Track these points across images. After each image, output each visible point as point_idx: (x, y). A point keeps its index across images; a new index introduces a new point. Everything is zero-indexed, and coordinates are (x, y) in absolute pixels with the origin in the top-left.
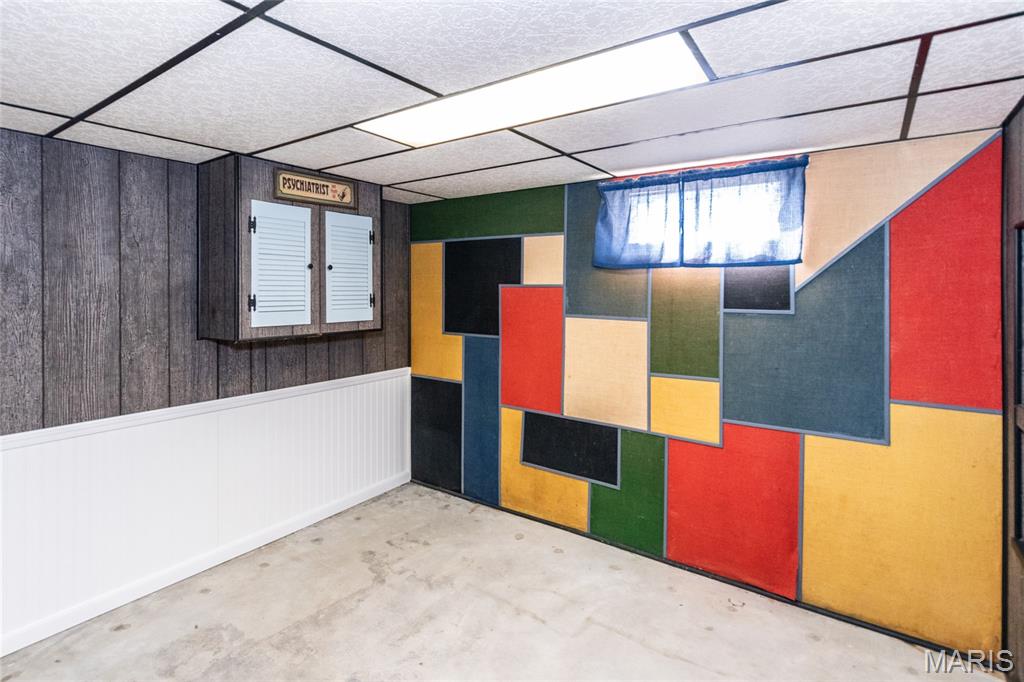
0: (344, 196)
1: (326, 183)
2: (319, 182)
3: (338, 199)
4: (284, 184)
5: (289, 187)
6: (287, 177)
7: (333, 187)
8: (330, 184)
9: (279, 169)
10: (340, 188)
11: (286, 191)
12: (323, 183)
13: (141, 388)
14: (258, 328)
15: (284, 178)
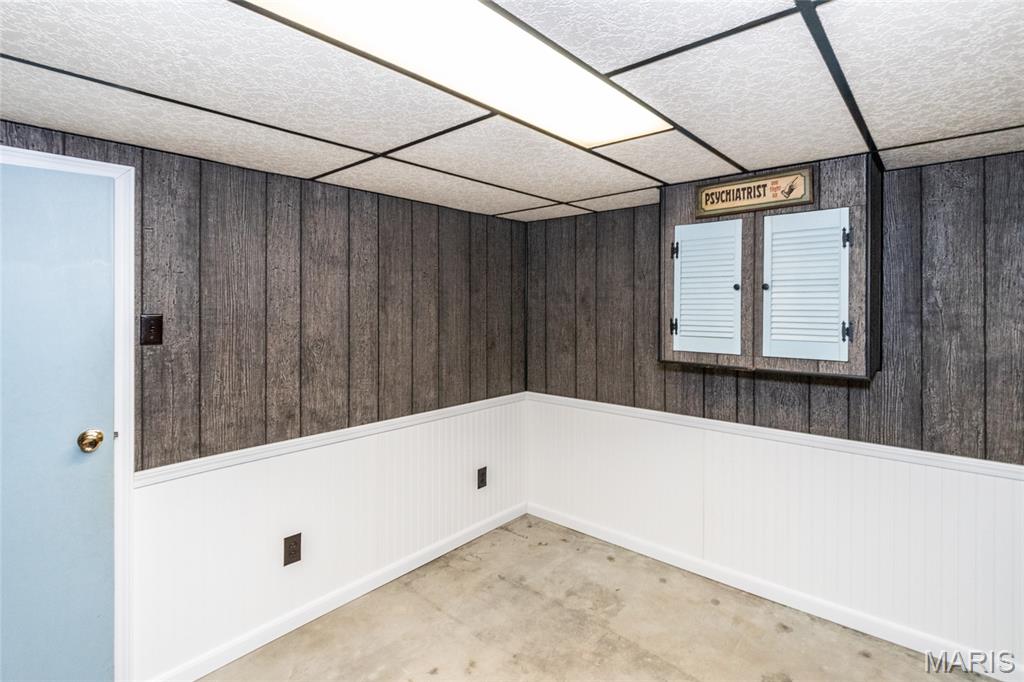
0: (791, 190)
1: (762, 183)
2: (751, 185)
3: (781, 197)
4: (707, 201)
5: (713, 203)
6: (710, 192)
7: (773, 183)
8: (769, 182)
9: (699, 187)
10: (784, 182)
11: (709, 208)
12: (756, 184)
13: (646, 389)
14: (679, 352)
15: (707, 195)
